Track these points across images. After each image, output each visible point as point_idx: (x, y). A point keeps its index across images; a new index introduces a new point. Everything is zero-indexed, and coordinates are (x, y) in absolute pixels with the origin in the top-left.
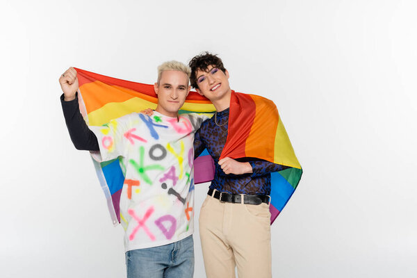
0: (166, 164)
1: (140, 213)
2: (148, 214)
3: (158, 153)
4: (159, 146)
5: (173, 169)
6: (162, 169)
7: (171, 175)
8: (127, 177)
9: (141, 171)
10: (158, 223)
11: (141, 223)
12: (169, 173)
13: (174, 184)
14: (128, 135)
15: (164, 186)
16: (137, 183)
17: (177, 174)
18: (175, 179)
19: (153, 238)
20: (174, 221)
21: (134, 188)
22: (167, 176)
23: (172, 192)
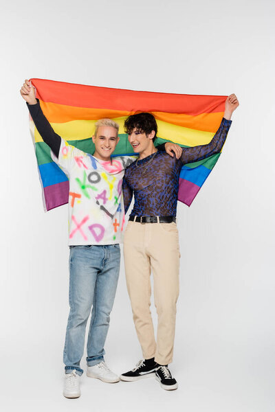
0: (100, 188)
1: (79, 219)
2: (85, 220)
4: (96, 173)
5: (105, 192)
6: (96, 190)
7: (103, 196)
8: (71, 190)
9: (83, 187)
10: (91, 228)
11: (79, 227)
12: (102, 194)
13: (104, 203)
14: (78, 159)
15: (98, 203)
16: (79, 196)
17: (107, 196)
18: (105, 200)
19: (86, 238)
20: (103, 230)
21: (76, 199)
22: (99, 197)
23: (102, 208)
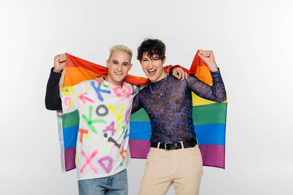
0: (108, 120)
1: (89, 155)
2: (93, 155)
3: (102, 111)
4: (103, 106)
5: (113, 123)
6: (105, 122)
7: (111, 128)
8: (80, 127)
9: (90, 123)
10: (100, 162)
11: (88, 162)
12: (110, 126)
13: (113, 134)
14: (81, 97)
15: (106, 135)
16: (86, 132)
17: (115, 127)
18: (113, 131)
19: (96, 171)
20: (111, 161)
21: (84, 135)
22: (108, 128)
23: (111, 140)
